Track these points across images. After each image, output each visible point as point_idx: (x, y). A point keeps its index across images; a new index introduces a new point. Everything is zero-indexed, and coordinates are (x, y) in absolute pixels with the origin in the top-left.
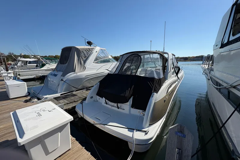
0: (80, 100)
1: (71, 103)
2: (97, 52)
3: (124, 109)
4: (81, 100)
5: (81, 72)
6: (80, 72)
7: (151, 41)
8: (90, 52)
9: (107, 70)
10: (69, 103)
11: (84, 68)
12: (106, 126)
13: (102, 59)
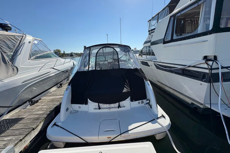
0: (40, 123)
1: (27, 135)
2: (31, 43)
3: (124, 107)
4: (43, 121)
5: (11, 76)
6: (7, 78)
7: (107, 35)
8: (19, 42)
9: (53, 68)
10: (23, 138)
11: (15, 69)
12: (130, 132)
13: (41, 53)
